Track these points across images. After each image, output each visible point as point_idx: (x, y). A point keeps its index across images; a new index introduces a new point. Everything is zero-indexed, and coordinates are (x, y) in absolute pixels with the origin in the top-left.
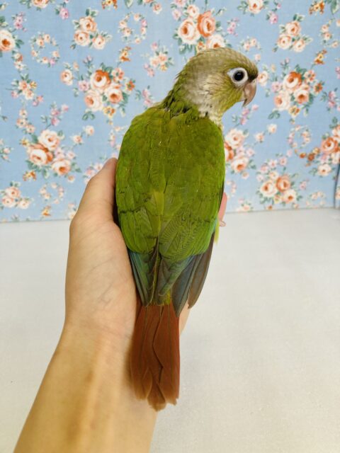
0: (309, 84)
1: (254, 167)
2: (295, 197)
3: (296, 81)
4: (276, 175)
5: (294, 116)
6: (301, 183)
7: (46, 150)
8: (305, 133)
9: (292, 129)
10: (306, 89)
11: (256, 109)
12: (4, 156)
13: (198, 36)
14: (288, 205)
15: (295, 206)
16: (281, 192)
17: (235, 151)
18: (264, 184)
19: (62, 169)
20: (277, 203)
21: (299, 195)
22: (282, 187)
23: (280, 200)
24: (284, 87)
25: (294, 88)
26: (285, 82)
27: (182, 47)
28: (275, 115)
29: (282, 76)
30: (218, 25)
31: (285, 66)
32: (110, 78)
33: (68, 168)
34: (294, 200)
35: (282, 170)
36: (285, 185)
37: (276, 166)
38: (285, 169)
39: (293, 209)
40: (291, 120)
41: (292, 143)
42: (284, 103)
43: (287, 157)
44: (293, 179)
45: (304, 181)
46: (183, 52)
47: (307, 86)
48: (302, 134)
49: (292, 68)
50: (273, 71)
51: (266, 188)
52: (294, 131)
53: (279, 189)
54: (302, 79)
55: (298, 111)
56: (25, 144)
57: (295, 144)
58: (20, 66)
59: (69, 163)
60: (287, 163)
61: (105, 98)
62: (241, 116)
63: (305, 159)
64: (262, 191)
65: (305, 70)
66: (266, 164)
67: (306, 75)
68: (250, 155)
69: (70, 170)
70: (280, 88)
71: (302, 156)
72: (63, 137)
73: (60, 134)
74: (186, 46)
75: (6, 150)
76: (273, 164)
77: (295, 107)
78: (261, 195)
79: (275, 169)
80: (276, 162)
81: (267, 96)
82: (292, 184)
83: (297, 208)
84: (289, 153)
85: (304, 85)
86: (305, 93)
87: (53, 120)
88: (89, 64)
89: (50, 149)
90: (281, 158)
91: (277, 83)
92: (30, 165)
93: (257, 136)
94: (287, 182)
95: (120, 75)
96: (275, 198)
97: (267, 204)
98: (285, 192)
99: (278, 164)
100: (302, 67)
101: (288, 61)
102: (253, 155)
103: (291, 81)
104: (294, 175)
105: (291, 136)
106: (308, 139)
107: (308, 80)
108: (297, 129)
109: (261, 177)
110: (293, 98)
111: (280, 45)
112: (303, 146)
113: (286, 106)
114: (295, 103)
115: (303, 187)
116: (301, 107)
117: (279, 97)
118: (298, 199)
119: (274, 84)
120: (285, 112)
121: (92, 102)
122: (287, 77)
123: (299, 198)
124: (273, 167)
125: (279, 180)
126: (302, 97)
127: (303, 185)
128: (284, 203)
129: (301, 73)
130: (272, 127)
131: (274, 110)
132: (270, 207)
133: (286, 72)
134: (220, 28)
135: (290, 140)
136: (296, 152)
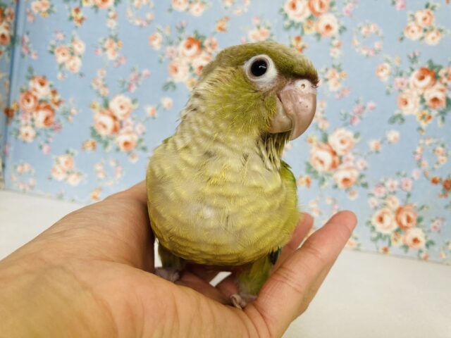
0: (446, 84)
1: (365, 185)
2: (423, 241)
3: (428, 79)
4: (396, 202)
5: (423, 124)
6: (433, 221)
7: (115, 118)
8: (440, 149)
9: (421, 142)
10: (442, 90)
11: (373, 108)
12: (70, 118)
13: (308, 13)
14: (413, 251)
15: (423, 255)
16: (401, 229)
17: (341, 158)
18: (378, 213)
19: (126, 144)
20: (396, 246)
21: (429, 238)
22: (404, 222)
23: (401, 242)
24: (411, 85)
25: (425, 88)
26: (413, 78)
27: (287, 23)
28: (398, 119)
29: (409, 71)
30: (332, 5)
31: (414, 59)
32: (201, 47)
33: (134, 144)
34: (422, 245)
35: (405, 197)
36: (409, 220)
37: (396, 189)
38: (409, 195)
39: (420, 259)
40: (420, 129)
41: (420, 161)
42: (411, 105)
43: (412, 178)
44: (421, 214)
45: (437, 218)
46: (288, 28)
47: (442, 87)
48: (434, 150)
49: (423, 63)
50: (397, 64)
51: (381, 220)
52: (424, 144)
53: (400, 223)
54: (436, 78)
55: (430, 117)
56: (94, 107)
57: (425, 162)
58: (112, 24)
59: (136, 138)
60: (413, 188)
61: (191, 69)
62: (351, 113)
63: (440, 187)
64: (375, 222)
65: (440, 67)
66: (383, 185)
67: (442, 73)
68: (360, 167)
69: (136, 147)
70: (405, 85)
71: (435, 181)
72: (136, 106)
73: (134, 102)
74: (293, 23)
75: (73, 111)
76: (392, 186)
77: (426, 112)
78: (373, 228)
79: (394, 193)
80: (396, 183)
81: (388, 93)
82: (419, 220)
83: (426, 259)
84: (416, 173)
85: (438, 85)
86: (440, 96)
87: (130, 85)
88: (181, 29)
89: (120, 118)
90: (403, 180)
91: (402, 79)
92: (94, 133)
93: (372, 144)
94: (412, 216)
95: (212, 45)
96: (393, 236)
97: (382, 244)
98: (408, 230)
99: (400, 187)
100: (436, 62)
101: (417, 54)
102: (365, 169)
103: (422, 78)
104: (422, 208)
105: (418, 150)
106: (444, 158)
107: (445, 80)
108: (427, 142)
109: (374, 201)
110: (423, 101)
111: (407, 35)
112: (436, 166)
113: (412, 109)
114: (426, 107)
115: (435, 227)
116: (434, 113)
117: (404, 96)
118: (427, 245)
119: (398, 80)
120: (412, 117)
121: (176, 70)
122: (417, 73)
123: (429, 244)
124: (392, 190)
125: (399, 211)
126: (435, 100)
127: (435, 224)
128: (406, 247)
129: (435, 70)
130: (393, 135)
131: (397, 112)
132: (386, 250)
133: (414, 66)
134: (335, 8)
135: (417, 157)
136: (425, 174)
